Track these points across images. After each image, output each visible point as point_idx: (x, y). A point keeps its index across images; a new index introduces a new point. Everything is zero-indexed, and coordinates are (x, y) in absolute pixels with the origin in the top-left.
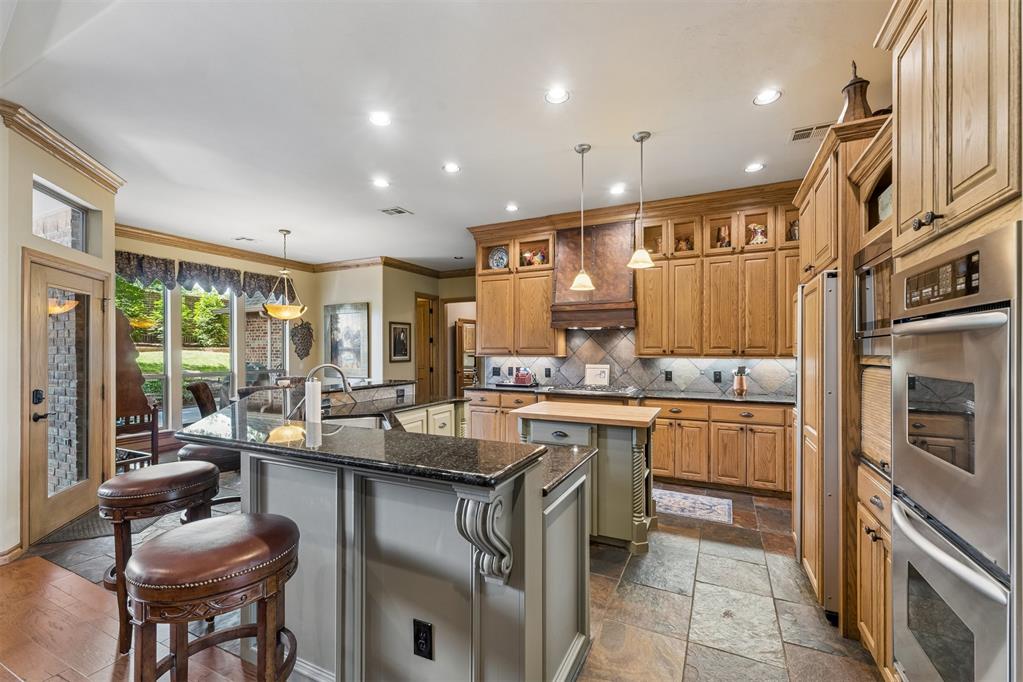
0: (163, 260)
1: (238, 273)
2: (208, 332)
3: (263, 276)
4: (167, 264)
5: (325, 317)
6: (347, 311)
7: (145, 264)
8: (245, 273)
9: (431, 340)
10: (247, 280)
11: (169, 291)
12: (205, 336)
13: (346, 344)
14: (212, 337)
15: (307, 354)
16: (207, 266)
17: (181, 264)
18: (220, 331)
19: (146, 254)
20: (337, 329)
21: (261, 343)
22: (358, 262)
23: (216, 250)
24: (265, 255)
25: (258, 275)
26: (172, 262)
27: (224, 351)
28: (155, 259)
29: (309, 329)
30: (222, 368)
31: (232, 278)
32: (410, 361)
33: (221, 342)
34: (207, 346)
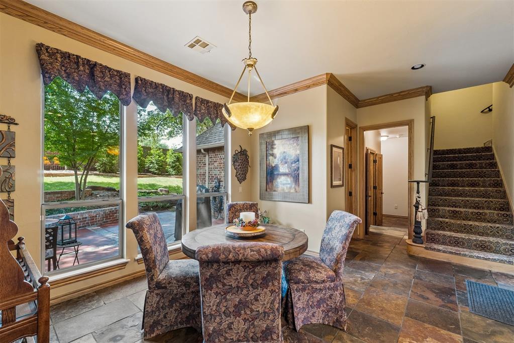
0: (118, 71)
1: (191, 97)
2: (173, 167)
3: (211, 102)
4: (122, 77)
5: (261, 144)
6: (285, 136)
7: (97, 73)
8: (196, 98)
9: (350, 166)
10: (199, 104)
11: (125, 107)
12: (171, 170)
13: (283, 169)
14: (175, 170)
15: (244, 179)
16: (163, 86)
17: (137, 79)
18: (179, 167)
19: (99, 62)
20: (272, 155)
21: (202, 171)
22: (296, 86)
23: (171, 71)
24: (213, 83)
25: (208, 102)
26: (127, 76)
27: (181, 178)
28: (110, 70)
29: (246, 155)
30: (179, 187)
31: (185, 101)
32: (343, 185)
33: (179, 172)
34: (173, 175)
